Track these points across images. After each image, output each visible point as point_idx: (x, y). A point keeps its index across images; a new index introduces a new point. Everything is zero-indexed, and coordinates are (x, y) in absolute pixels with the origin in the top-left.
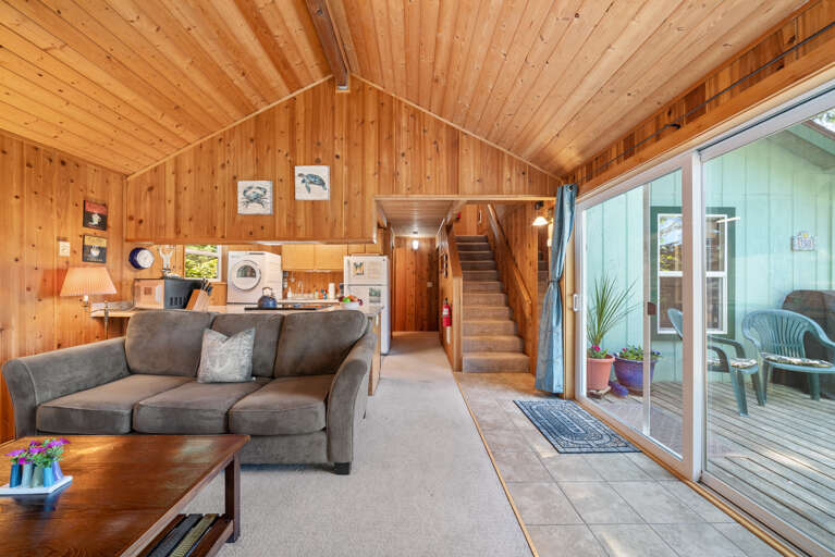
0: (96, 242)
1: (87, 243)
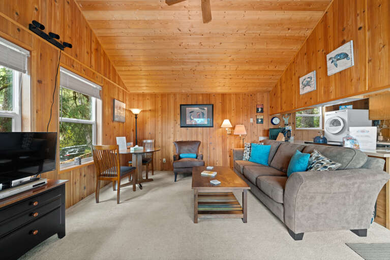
0: (260, 117)
1: (258, 118)
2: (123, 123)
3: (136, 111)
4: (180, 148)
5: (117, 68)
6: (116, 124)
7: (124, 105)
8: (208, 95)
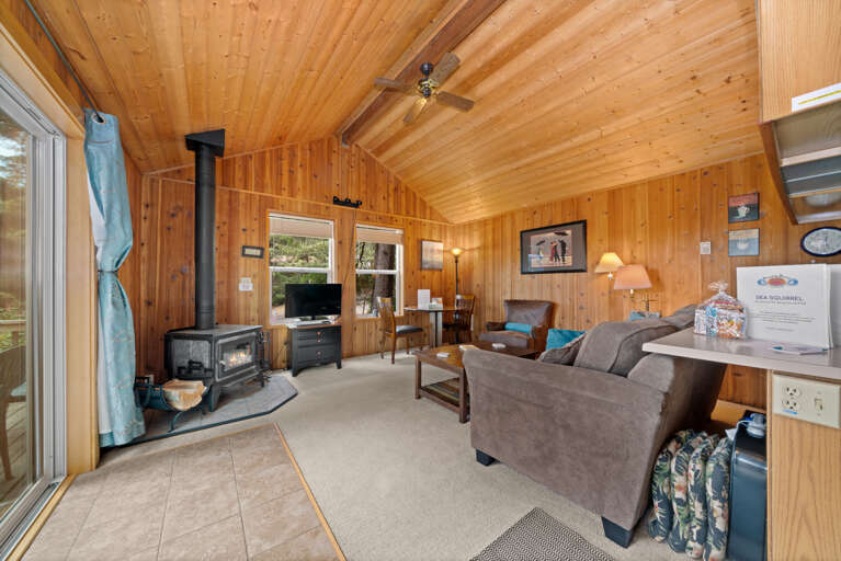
1: (732, 238)
2: (441, 270)
3: (456, 251)
4: (511, 312)
5: (426, 199)
6: (426, 273)
7: (440, 246)
8: (575, 202)
